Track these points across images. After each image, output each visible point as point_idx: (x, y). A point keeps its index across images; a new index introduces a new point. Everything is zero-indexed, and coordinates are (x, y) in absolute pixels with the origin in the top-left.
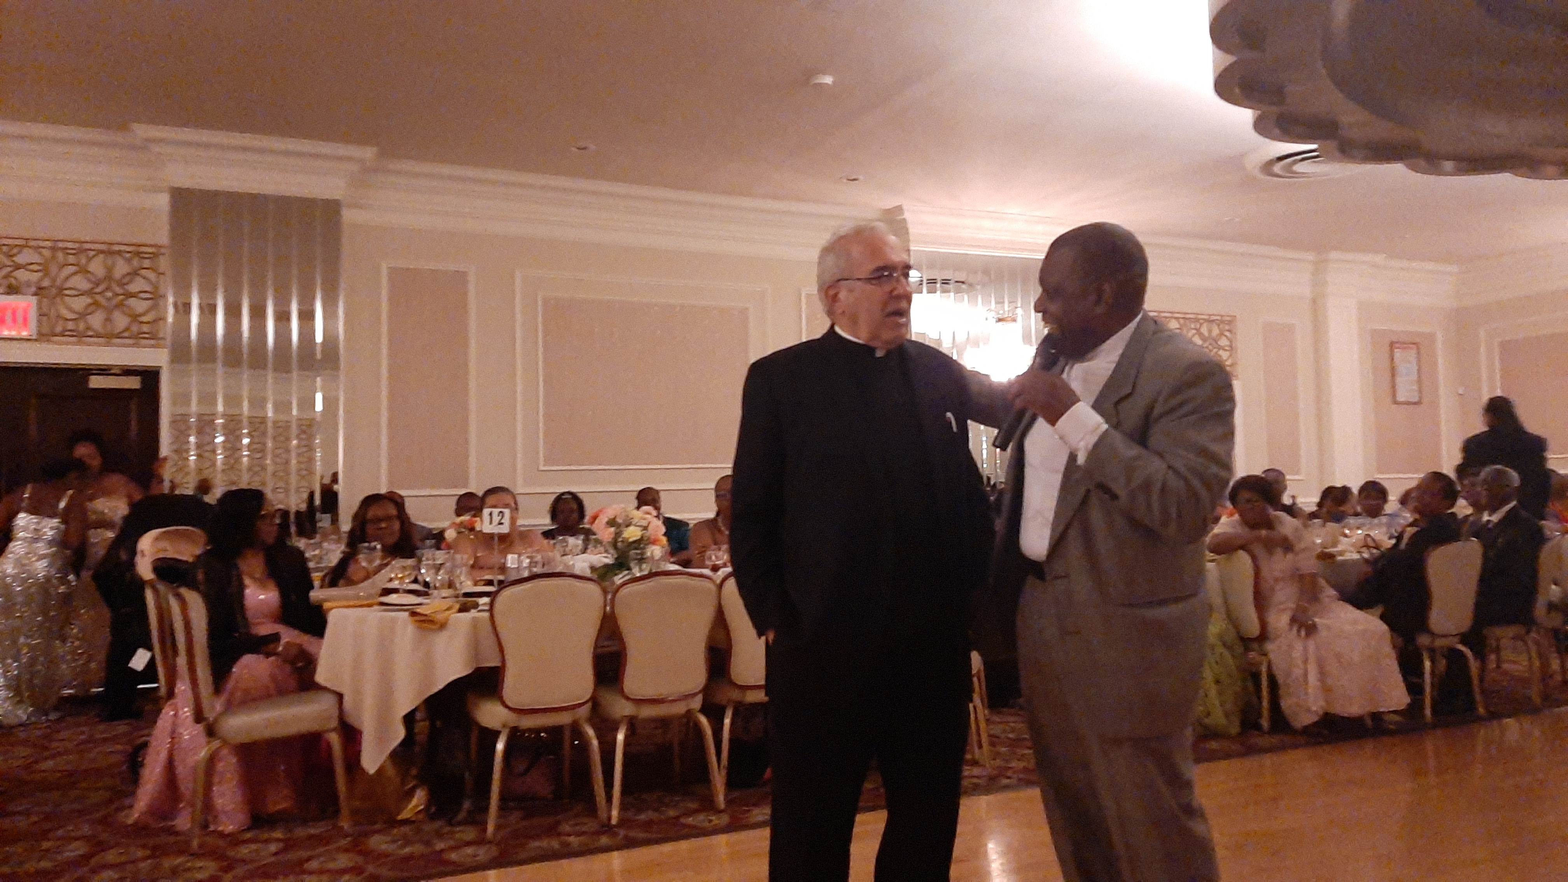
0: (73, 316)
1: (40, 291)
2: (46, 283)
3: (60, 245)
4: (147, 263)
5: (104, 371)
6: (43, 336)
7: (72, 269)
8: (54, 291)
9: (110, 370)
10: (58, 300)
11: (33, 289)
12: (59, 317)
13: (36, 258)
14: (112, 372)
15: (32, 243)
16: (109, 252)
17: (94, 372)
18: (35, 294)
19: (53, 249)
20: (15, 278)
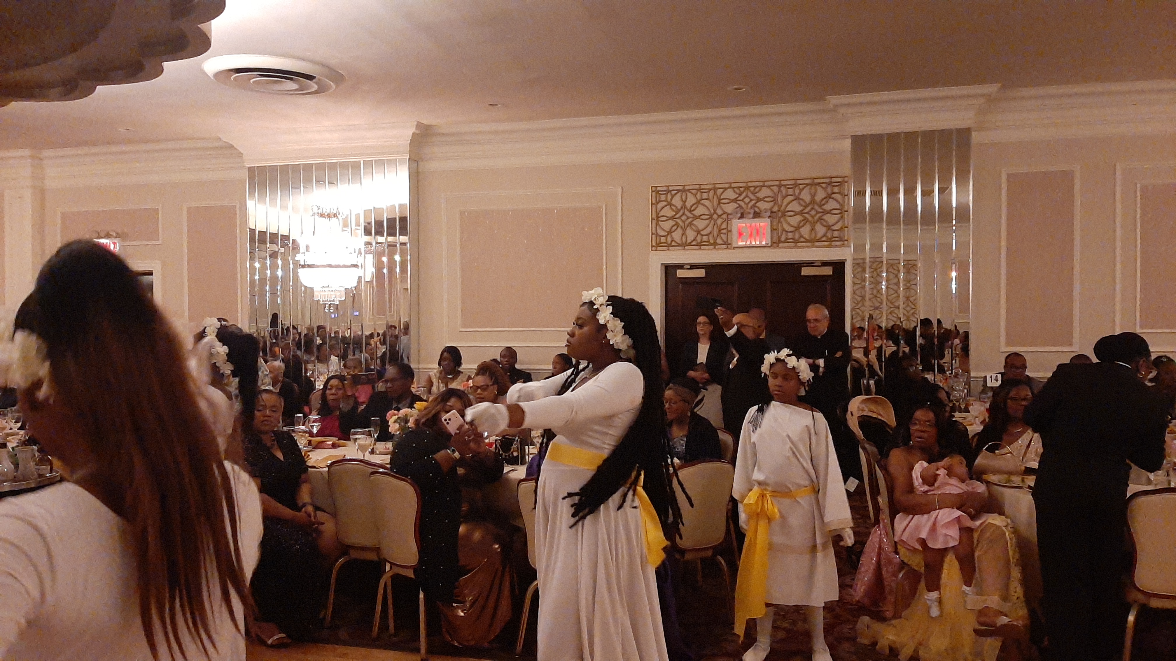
0: (792, 229)
1: (772, 215)
2: (775, 209)
3: (783, 183)
4: (836, 190)
5: (810, 264)
6: (775, 243)
7: (791, 198)
8: (780, 214)
9: (814, 263)
10: (782, 219)
11: (769, 214)
12: (784, 230)
13: (770, 193)
14: (816, 264)
15: (766, 184)
16: (813, 184)
17: (805, 265)
18: (769, 217)
19: (780, 186)
20: (758, 208)
